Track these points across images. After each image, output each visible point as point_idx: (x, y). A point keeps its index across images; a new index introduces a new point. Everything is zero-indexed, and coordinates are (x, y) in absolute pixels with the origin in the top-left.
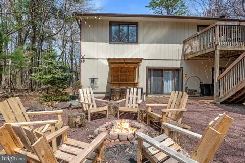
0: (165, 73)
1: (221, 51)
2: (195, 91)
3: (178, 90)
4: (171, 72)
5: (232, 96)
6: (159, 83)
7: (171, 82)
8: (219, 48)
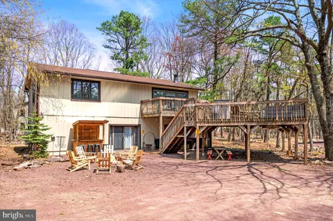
0: (126, 129)
1: (163, 117)
2: (151, 145)
3: (136, 145)
4: (130, 128)
5: (169, 147)
6: (120, 138)
7: (131, 138)
8: (161, 115)
